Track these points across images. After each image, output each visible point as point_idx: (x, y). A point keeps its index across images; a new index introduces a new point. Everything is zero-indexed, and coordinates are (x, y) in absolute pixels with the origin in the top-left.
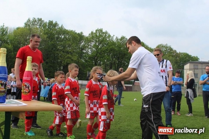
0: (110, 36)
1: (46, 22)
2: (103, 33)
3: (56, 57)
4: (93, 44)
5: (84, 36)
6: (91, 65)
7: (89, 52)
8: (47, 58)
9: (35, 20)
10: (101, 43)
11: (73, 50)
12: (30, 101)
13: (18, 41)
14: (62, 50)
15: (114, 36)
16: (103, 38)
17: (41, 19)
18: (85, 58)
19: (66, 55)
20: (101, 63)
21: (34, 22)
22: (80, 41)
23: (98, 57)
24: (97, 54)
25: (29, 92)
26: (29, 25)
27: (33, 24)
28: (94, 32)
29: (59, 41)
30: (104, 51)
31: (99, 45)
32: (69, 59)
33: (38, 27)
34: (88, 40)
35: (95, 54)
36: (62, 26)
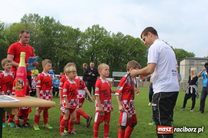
0: (107, 32)
1: (43, 18)
2: (100, 29)
3: (53, 52)
4: (89, 40)
5: (80, 31)
6: (88, 60)
7: (85, 48)
8: (44, 54)
9: (31, 16)
10: (97, 39)
11: (70, 46)
12: (24, 96)
13: (14, 37)
14: (59, 46)
15: (111, 32)
16: (100, 34)
17: (38, 15)
18: (81, 54)
19: (63, 51)
20: (98, 59)
21: (31, 18)
22: (76, 37)
23: (95, 52)
24: (93, 50)
25: (22, 88)
26: (25, 21)
27: (30, 20)
28: (91, 28)
29: (55, 37)
30: (100, 47)
31: (95, 40)
32: (65, 55)
33: (34, 22)
34: (85, 36)
35: (92, 50)
36: (59, 21)
